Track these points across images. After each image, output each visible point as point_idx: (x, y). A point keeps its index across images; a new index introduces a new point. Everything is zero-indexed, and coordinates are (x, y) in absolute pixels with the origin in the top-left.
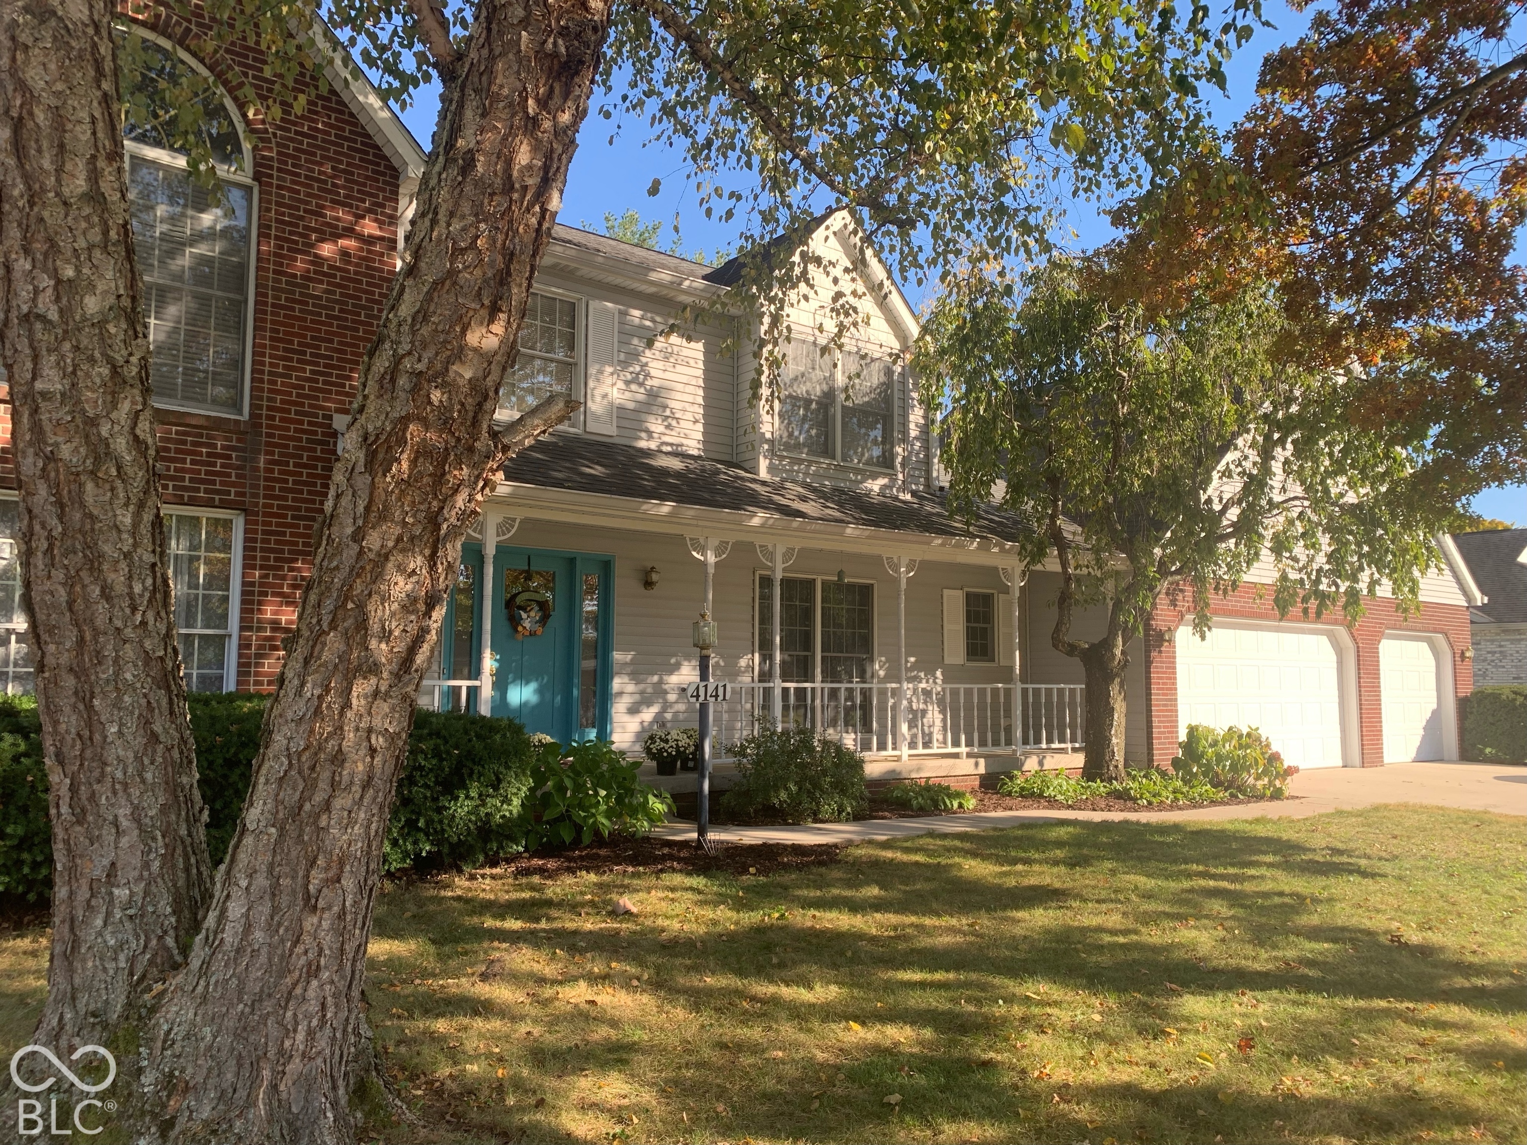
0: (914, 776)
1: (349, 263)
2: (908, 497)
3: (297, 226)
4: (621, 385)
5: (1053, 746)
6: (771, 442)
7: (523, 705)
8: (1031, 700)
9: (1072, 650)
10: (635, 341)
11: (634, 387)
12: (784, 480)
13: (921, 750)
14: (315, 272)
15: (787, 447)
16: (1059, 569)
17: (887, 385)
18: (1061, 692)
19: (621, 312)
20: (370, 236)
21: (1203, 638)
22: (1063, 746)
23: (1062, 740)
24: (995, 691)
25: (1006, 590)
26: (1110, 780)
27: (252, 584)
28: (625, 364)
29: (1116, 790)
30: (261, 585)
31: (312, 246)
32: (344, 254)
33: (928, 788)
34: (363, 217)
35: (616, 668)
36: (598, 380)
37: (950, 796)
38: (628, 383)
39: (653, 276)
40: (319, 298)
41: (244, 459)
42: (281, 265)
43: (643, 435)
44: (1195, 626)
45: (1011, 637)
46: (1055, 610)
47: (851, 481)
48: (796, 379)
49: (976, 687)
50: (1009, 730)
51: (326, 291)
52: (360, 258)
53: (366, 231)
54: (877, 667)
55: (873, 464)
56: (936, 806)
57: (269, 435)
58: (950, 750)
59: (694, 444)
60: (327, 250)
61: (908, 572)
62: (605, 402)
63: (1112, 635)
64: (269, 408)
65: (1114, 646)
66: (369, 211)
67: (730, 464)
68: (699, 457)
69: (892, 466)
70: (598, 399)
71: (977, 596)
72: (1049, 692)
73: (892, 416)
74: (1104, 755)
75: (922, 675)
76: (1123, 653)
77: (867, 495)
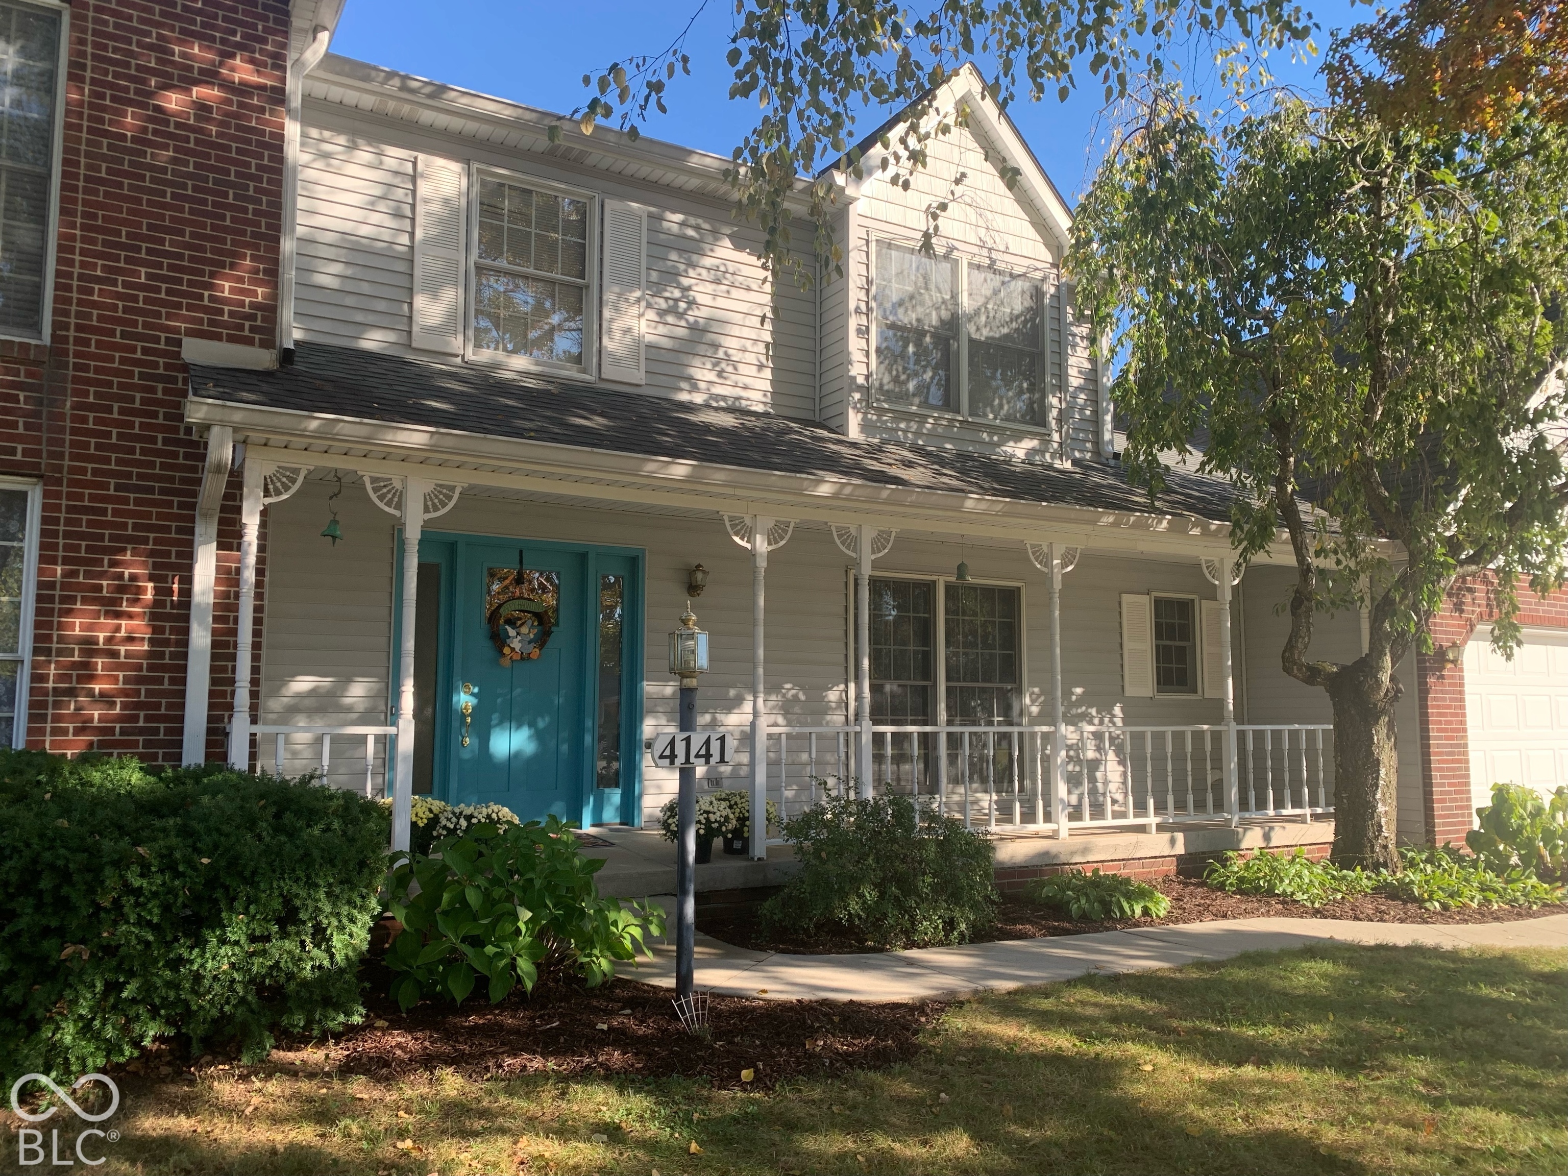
0: (1077, 859)
1: (209, 120)
2: (1068, 465)
3: (127, 65)
4: (651, 315)
5: (1285, 812)
6: (865, 390)
7: (514, 758)
8: (1250, 746)
9: (1313, 675)
10: (674, 256)
11: (670, 319)
12: (884, 442)
13: (1087, 822)
14: (156, 132)
15: (889, 395)
16: (1290, 560)
17: (1036, 310)
18: (1294, 735)
19: (651, 216)
20: (242, 83)
21: (1509, 657)
22: (1298, 811)
23: (1297, 803)
24: (1198, 736)
25: (1211, 593)
26: (1376, 867)
27: (51, 585)
28: (657, 289)
29: (1388, 885)
30: (64, 586)
31: (151, 94)
32: (202, 108)
33: (1097, 882)
34: (232, 56)
35: (646, 704)
36: (617, 309)
37: (1130, 896)
38: (662, 313)
39: (694, 161)
40: (164, 170)
41: (39, 401)
42: (101, 121)
43: (684, 385)
44: (1496, 640)
45: (1221, 659)
46: (1286, 619)
47: (983, 442)
48: (901, 303)
49: (1169, 729)
50: (1219, 787)
51: (174, 161)
52: (227, 114)
53: (237, 77)
54: (1027, 700)
55: (1015, 420)
56: (1108, 912)
57: (77, 367)
58: (1132, 821)
59: (758, 396)
60: (173, 101)
61: (1064, 565)
62: (628, 339)
63: (1376, 652)
64: (79, 328)
65: (1380, 668)
66: (241, 47)
67: (806, 423)
68: (766, 414)
69: (1043, 423)
70: (617, 335)
71: (1169, 603)
72: (1277, 735)
73: (1042, 354)
74: (1365, 829)
75: (1093, 711)
76: (1392, 678)
77: (1008, 463)
